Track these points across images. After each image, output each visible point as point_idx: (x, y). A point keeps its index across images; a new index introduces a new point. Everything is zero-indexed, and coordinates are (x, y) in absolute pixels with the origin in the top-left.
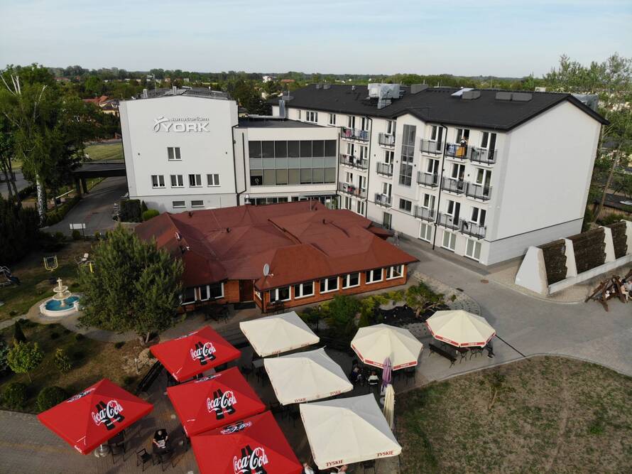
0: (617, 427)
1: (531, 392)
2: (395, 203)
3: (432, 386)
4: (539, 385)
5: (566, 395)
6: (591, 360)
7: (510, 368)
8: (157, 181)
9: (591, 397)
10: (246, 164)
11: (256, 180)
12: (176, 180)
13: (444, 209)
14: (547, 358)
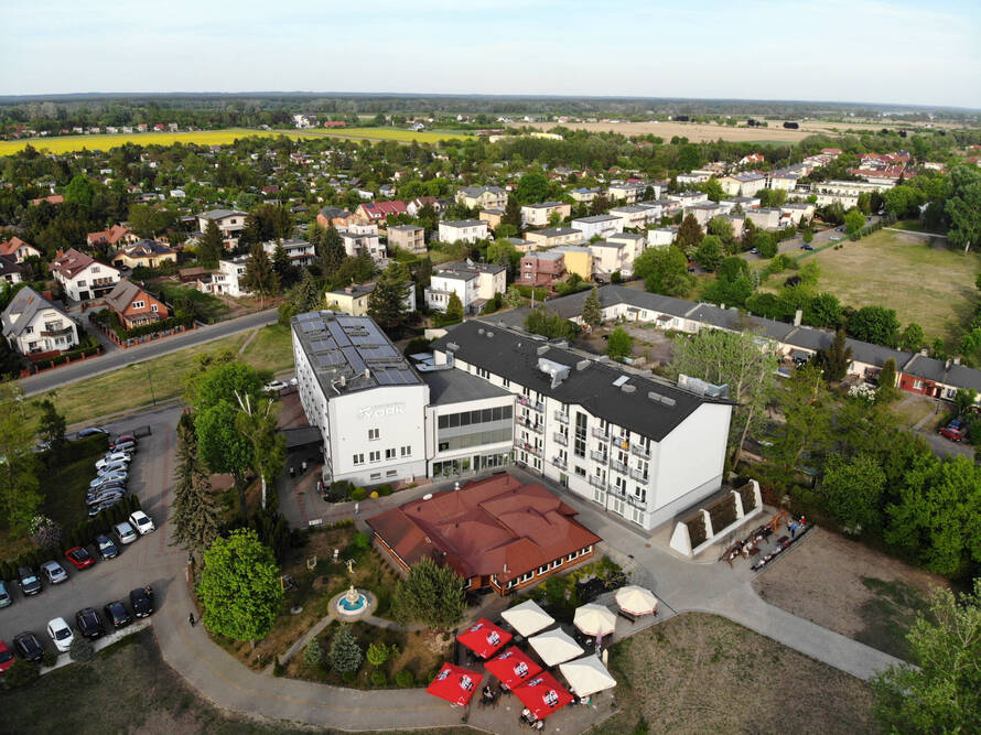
0: (727, 658)
1: (680, 638)
2: (571, 468)
3: (622, 641)
4: (684, 634)
5: (700, 639)
6: (717, 612)
7: (668, 623)
8: (357, 459)
9: (714, 639)
10: (435, 435)
11: (443, 446)
12: (374, 456)
13: (613, 482)
14: (690, 613)
